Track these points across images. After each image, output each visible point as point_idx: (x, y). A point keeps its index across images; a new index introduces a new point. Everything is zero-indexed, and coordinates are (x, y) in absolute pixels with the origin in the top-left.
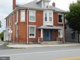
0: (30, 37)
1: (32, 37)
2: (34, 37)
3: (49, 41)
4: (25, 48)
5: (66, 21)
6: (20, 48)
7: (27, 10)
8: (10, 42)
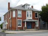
0: (18, 26)
1: (20, 26)
2: (21, 26)
3: (30, 29)
4: (15, 33)
5: (40, 17)
6: (13, 33)
7: (16, 10)
8: (6, 29)
